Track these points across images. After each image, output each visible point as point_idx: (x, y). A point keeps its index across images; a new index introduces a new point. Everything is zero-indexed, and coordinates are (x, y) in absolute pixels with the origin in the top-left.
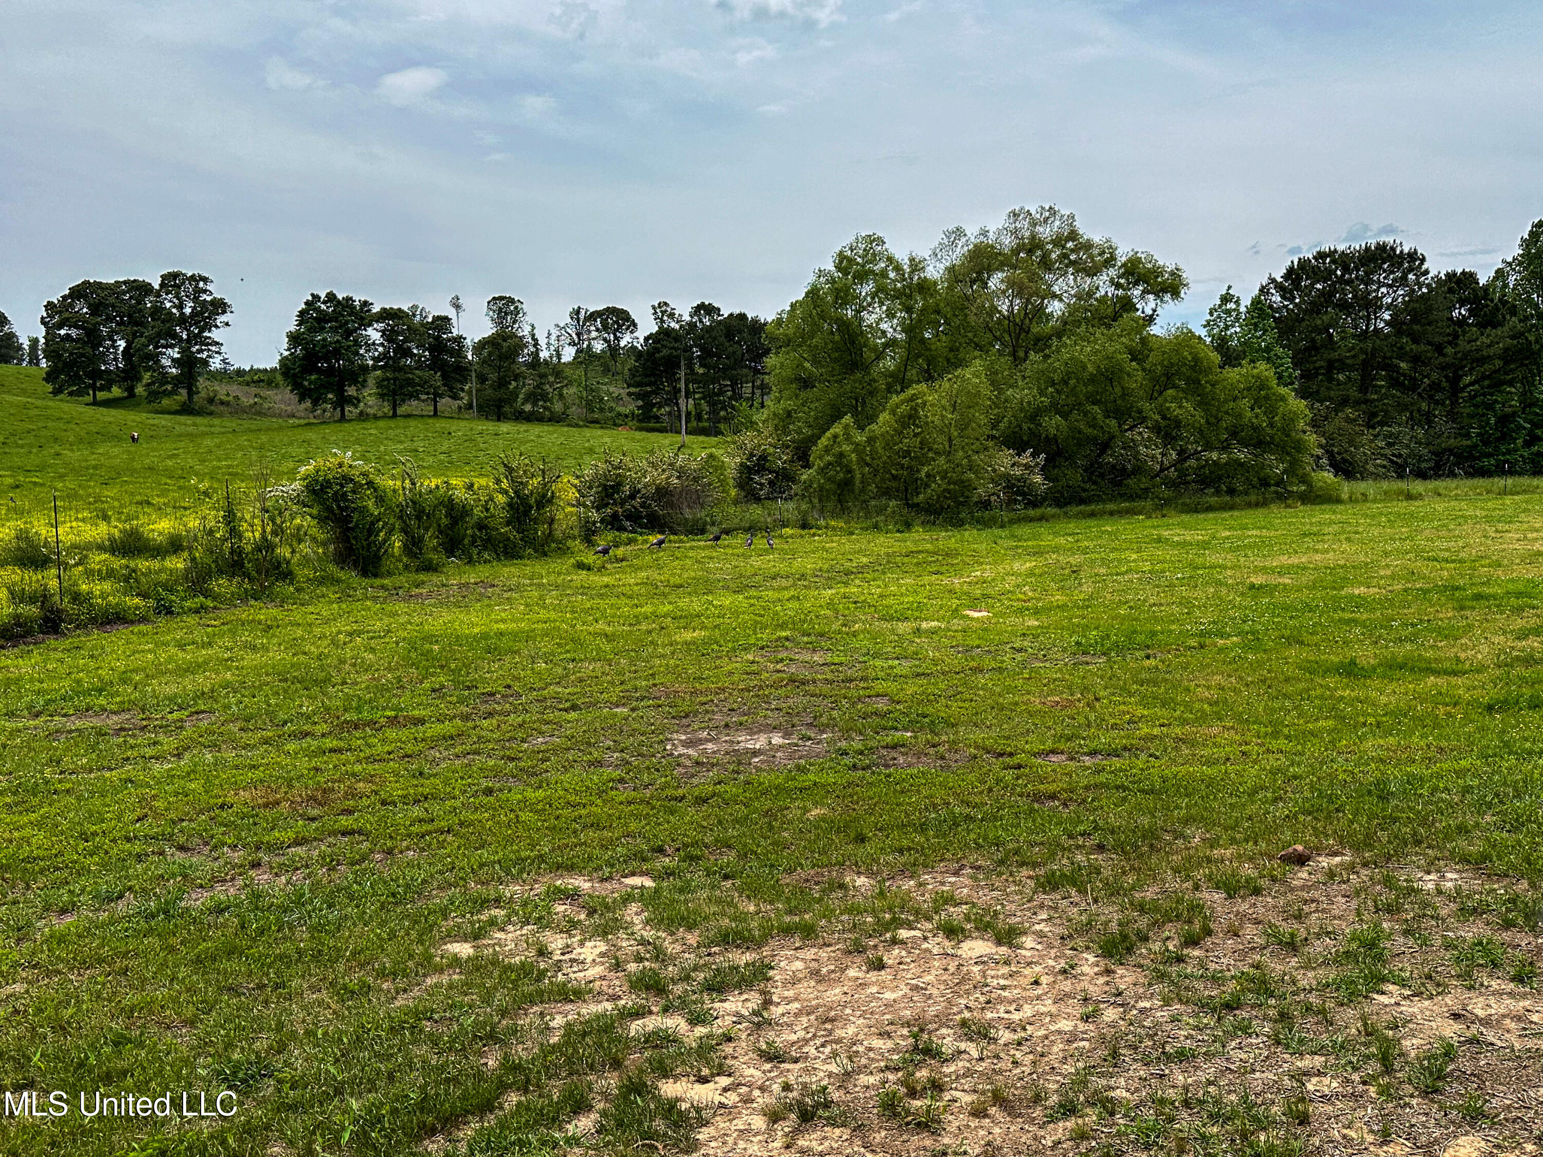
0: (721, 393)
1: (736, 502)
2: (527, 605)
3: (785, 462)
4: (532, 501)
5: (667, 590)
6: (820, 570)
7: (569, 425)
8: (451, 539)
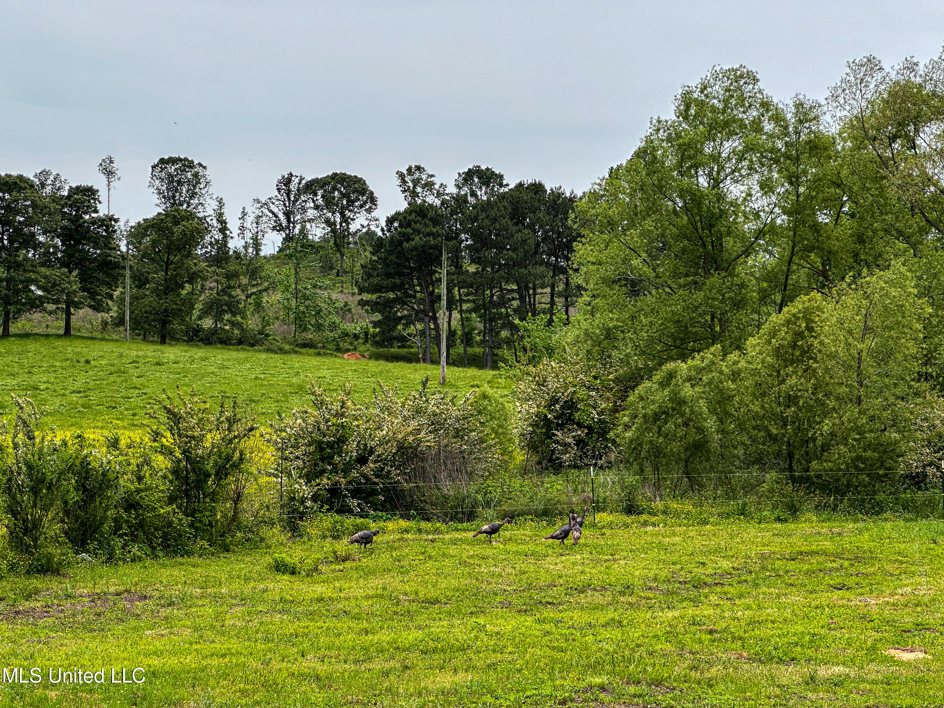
0: (503, 302)
1: (524, 471)
2: (195, 629)
3: (600, 413)
4: (209, 466)
5: (414, 607)
6: (655, 579)
7: (269, 350)
8: (83, 524)
